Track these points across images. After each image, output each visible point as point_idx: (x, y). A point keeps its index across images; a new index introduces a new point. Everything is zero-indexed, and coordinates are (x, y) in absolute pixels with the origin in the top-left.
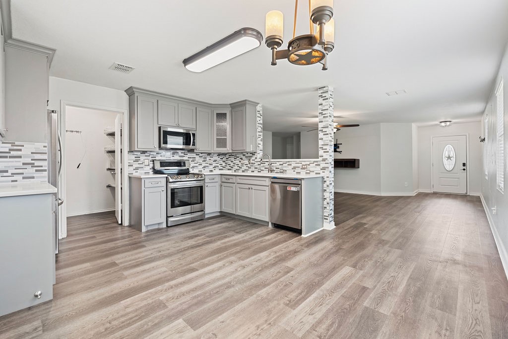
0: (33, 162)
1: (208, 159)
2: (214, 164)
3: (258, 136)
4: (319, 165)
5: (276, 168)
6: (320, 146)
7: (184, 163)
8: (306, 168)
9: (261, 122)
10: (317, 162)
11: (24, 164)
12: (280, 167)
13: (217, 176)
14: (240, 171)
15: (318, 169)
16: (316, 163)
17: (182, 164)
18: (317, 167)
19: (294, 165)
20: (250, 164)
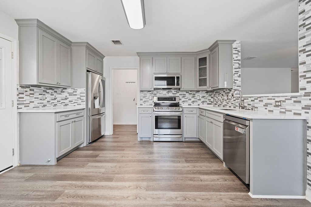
0: (80, 97)
1: (196, 95)
2: (203, 100)
3: (234, 72)
4: (300, 102)
5: (248, 105)
6: (300, 75)
7: (175, 98)
8: (281, 105)
9: (239, 58)
10: (296, 97)
11: (78, 98)
12: (251, 103)
13: (196, 109)
14: (222, 106)
15: (298, 108)
16: (295, 99)
17: (173, 99)
18: (297, 104)
19: (266, 101)
20: (228, 99)
